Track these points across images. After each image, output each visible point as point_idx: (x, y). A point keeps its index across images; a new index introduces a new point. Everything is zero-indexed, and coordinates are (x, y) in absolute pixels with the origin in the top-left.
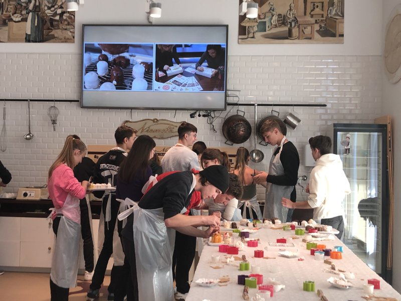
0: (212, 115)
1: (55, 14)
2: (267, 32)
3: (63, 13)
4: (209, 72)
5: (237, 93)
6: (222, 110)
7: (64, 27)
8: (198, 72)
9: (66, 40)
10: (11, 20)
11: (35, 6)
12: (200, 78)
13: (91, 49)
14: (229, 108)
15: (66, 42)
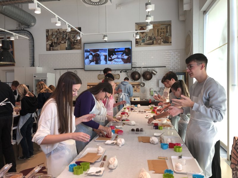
0: (127, 71)
1: (75, 40)
3: (77, 40)
4: (126, 57)
5: (136, 64)
6: (131, 70)
7: (78, 44)
8: (122, 57)
9: (79, 49)
11: (68, 38)
12: (123, 59)
13: (87, 51)
14: (133, 69)
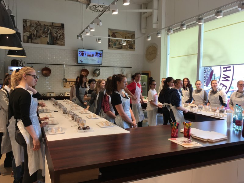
1: (58, 36)
2: (116, 46)
3: (60, 36)
7: (61, 40)
10: (42, 36)
11: (50, 32)
15: (62, 45)
